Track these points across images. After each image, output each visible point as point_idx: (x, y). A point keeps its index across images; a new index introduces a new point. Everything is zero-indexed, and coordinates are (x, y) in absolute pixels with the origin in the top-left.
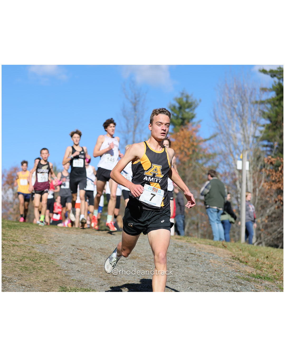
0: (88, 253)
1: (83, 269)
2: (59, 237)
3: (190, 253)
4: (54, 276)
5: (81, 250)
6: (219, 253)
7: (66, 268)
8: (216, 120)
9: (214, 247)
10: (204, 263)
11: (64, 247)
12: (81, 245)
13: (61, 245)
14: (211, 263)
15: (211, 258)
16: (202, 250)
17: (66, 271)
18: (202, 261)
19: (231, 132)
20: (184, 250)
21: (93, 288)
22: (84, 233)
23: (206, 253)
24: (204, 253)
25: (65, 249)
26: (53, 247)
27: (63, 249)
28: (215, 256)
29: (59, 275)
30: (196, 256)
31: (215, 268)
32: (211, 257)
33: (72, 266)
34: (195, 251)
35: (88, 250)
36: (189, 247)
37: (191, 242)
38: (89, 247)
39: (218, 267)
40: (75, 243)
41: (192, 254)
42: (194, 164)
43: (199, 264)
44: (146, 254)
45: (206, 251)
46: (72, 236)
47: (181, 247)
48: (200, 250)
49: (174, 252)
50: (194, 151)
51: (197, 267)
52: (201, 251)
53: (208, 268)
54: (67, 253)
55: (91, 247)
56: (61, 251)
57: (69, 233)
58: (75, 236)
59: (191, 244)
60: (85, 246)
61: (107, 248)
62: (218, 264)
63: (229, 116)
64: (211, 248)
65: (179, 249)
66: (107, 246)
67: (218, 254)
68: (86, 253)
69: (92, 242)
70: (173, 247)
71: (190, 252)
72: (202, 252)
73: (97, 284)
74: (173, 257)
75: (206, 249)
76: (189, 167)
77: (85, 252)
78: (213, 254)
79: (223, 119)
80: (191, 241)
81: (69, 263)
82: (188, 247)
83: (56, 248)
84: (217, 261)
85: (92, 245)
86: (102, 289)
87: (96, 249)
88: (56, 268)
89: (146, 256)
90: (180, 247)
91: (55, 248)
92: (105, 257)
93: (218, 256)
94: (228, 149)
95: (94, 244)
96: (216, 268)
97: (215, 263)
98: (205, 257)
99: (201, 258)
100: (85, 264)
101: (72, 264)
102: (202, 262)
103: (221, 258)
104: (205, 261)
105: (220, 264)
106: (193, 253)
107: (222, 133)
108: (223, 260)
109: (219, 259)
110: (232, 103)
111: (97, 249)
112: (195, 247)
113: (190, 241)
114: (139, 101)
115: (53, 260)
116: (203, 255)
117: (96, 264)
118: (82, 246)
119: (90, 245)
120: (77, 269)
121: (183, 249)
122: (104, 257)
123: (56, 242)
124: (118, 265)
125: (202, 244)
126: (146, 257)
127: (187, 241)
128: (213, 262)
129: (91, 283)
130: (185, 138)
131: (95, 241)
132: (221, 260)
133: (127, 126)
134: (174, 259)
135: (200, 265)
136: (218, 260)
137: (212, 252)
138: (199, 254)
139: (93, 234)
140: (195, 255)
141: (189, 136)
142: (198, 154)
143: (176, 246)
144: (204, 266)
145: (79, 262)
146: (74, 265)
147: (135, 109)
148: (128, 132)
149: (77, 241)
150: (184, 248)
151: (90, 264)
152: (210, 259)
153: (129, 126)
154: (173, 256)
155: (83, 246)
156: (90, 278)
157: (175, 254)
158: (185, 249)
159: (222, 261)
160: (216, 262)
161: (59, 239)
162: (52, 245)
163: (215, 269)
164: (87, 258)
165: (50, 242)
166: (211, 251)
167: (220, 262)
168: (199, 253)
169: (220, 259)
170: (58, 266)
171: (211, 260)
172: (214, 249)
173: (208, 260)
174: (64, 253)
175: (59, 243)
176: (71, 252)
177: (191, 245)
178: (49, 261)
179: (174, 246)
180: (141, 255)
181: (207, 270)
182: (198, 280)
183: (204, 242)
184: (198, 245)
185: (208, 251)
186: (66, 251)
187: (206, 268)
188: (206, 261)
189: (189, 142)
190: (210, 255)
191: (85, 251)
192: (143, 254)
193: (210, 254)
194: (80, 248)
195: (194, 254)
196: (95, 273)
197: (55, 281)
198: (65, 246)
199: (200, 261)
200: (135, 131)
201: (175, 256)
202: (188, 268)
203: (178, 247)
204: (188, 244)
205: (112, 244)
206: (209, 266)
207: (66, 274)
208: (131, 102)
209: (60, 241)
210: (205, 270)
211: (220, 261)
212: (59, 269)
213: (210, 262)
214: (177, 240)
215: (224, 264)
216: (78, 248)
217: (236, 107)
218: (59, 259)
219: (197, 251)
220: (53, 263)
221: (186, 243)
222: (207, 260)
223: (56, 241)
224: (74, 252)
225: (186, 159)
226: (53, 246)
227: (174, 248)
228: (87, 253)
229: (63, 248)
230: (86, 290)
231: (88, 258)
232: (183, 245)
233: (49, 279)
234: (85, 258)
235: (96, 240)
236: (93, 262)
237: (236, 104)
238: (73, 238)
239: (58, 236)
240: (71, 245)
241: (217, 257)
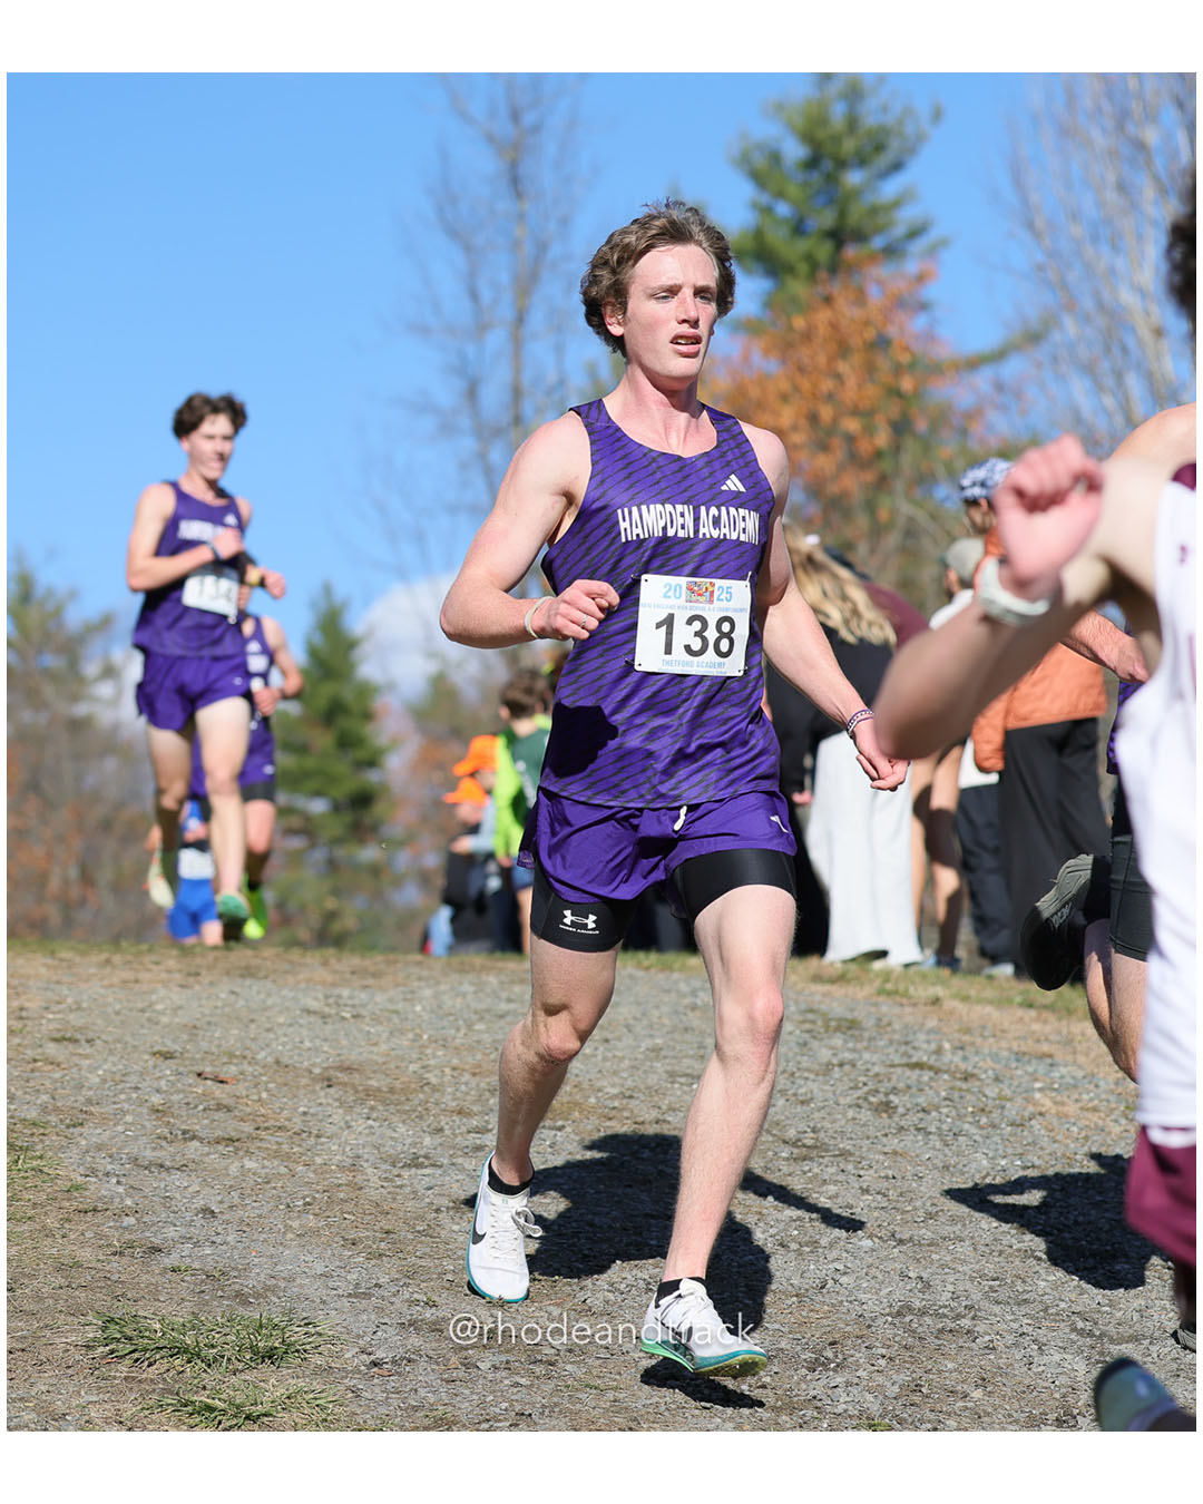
0: (264, 1095)
1: (236, 1200)
2: (71, 1010)
3: (905, 1060)
4: (54, 1251)
5: (222, 1082)
6: (1087, 1055)
7: (129, 1202)
8: (1030, 226)
9: (1051, 1018)
10: (996, 1115)
11: (105, 1071)
12: (214, 1050)
13: (86, 1057)
14: (1041, 1114)
15: (1038, 1085)
16: (979, 1040)
17: (127, 1218)
18: (981, 1105)
19: (1127, 297)
20: (866, 1048)
21: (305, 1315)
22: (228, 973)
23: (1005, 1054)
24: (995, 1057)
25: (118, 1079)
26: (38, 1070)
27: (104, 1081)
28: (1063, 1070)
29: (83, 1245)
30: (946, 1077)
31: (1067, 1146)
32: (1036, 1080)
33: (162, 1186)
34: (939, 1051)
35: (264, 1078)
36: (897, 1026)
37: (906, 995)
38: (270, 1060)
39: (1086, 1138)
40: (174, 1041)
41: (919, 1066)
42: (906, 508)
43: (966, 1126)
44: (629, 1083)
45: (1004, 1044)
46: (154, 997)
47: (850, 1026)
48: (966, 1038)
49: (804, 1065)
50: (901, 428)
51: (954, 1148)
52: (973, 1044)
53: (1021, 1151)
54: (126, 1106)
55: (278, 1062)
56: (91, 1093)
57: (137, 981)
58: (177, 996)
59: (908, 1010)
60: (244, 1057)
61: (380, 1060)
62: (1083, 1123)
63: (1111, 195)
64: (1036, 1027)
65: (838, 1041)
66: (384, 1047)
67: (1081, 1059)
68: (247, 1096)
69: (281, 1025)
70: (798, 1032)
71: (905, 1054)
72: (977, 1053)
73: (331, 1284)
74: (802, 1091)
75: (1003, 1031)
76: (877, 531)
77: (244, 1093)
78: (1049, 1061)
79: (1075, 216)
80: (912, 990)
81: (146, 1168)
82: (889, 1024)
83: (57, 1075)
84: (1077, 1101)
85: (284, 1044)
86: (365, 1317)
87: (311, 1072)
88: (67, 1204)
89: (627, 1094)
90: (838, 1029)
91: (56, 1081)
92: (375, 1115)
93: (1080, 1074)
94: (1109, 401)
95: (302, 1042)
96: (1072, 1146)
97: (1067, 1116)
98: (997, 1079)
99: (976, 1090)
100: (250, 1164)
101: (168, 1169)
102: (983, 1110)
103: (1101, 1083)
104: (1003, 1108)
105: (1094, 1118)
106: (925, 1059)
107: (1071, 305)
108: (1112, 1092)
109: (1092, 1087)
110: (1122, 117)
111: (317, 1071)
112: (932, 1023)
113: (901, 987)
114: (536, 129)
115: (41, 1157)
116: (986, 1068)
117: (319, 1160)
118: (225, 1060)
119: (274, 1045)
120: (199, 1203)
121: (859, 1039)
122: (369, 1118)
123: (55, 1040)
124: (460, 1160)
125: (979, 1001)
126: (633, 1103)
127: (881, 992)
128: (1053, 1111)
129: (290, 1279)
130: (843, 350)
131: (301, 1021)
132: (1103, 1096)
133: (474, 295)
134: (803, 1103)
135: (973, 1130)
136: (1085, 1097)
137: (1045, 1048)
138: (963, 1066)
139: (291, 979)
140: (937, 1071)
141: (870, 334)
142: (927, 447)
143: (813, 1022)
144: (996, 1139)
145: (208, 1154)
146: (177, 1179)
147: (515, 183)
148: (482, 327)
149: (193, 1030)
150: (866, 1034)
151: (276, 1163)
152: (1030, 1090)
153: (486, 294)
154: (800, 1087)
155: (231, 1055)
156: (288, 1252)
157: (812, 1076)
158: (871, 1039)
159: (1108, 1101)
160: (1072, 1109)
161: (75, 1019)
162: (35, 1061)
163: (1064, 1155)
164: (258, 1129)
165: (19, 1045)
166: (1038, 1041)
167: (1095, 1109)
168: (965, 1058)
169: (1097, 1086)
170: (77, 1188)
171: (1038, 1095)
172: (1059, 1033)
173: (1019, 1100)
174: (110, 1109)
175: (71, 1047)
176: (156, 1099)
177: (910, 1015)
178: (17, 1162)
179: (804, 1022)
180: (600, 1090)
181: (1019, 1163)
182: (964, 1225)
183: (989, 993)
184: (952, 1012)
185: (1015, 1046)
186: (122, 1092)
187: (1010, 1151)
188: (1008, 1105)
189: (870, 370)
190: (1030, 1069)
191: (241, 1089)
192: (613, 1086)
193: (1029, 1062)
194: (208, 1070)
195: (931, 1068)
196: (311, 1221)
197: (63, 1282)
198: (115, 1065)
199: (970, 1109)
200: (520, 320)
201: (814, 1087)
202: (895, 1153)
203: (827, 1028)
204: (887, 1008)
205: (411, 1036)
206: (1025, 1133)
207: (127, 1236)
208: (490, 138)
209: (78, 1036)
210: (1003, 1163)
211: (1096, 1102)
212: (81, 1207)
213: (1031, 1109)
214: (820, 988)
215: (1123, 1121)
216: (199, 1069)
217: (1152, 136)
218: (84, 1142)
219: (947, 1046)
220: (41, 1171)
221: (876, 1005)
222: (1010, 1100)
223: (58, 1036)
224: (176, 1098)
225: (853, 483)
226: (40, 1064)
227: (806, 1036)
228: (256, 1097)
229: (100, 1072)
230: (261, 1326)
231: (267, 1128)
232: (859, 1015)
233: (24, 1275)
234: (248, 1128)
235: (309, 1012)
236: (295, 1150)
237: (1151, 116)
238: (162, 1013)
239: (70, 1000)
240: (154, 1054)
241: (1073, 1077)
